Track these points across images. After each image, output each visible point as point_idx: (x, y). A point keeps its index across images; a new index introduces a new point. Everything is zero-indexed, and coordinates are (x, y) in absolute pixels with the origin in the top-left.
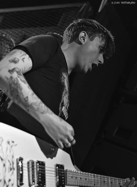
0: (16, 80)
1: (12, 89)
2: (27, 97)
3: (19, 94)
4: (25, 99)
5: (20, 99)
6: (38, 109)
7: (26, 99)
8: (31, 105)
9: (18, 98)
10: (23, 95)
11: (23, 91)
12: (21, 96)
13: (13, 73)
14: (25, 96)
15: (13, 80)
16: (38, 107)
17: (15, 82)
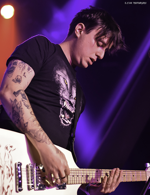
0: (19, 103)
1: (14, 112)
2: (27, 123)
3: (20, 118)
4: (24, 124)
5: (20, 123)
6: (35, 136)
7: (26, 125)
8: (29, 132)
9: (19, 123)
10: (23, 120)
11: (24, 116)
12: (22, 121)
13: (18, 96)
14: (25, 122)
15: (17, 103)
16: (36, 135)
17: (18, 106)
